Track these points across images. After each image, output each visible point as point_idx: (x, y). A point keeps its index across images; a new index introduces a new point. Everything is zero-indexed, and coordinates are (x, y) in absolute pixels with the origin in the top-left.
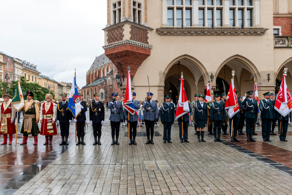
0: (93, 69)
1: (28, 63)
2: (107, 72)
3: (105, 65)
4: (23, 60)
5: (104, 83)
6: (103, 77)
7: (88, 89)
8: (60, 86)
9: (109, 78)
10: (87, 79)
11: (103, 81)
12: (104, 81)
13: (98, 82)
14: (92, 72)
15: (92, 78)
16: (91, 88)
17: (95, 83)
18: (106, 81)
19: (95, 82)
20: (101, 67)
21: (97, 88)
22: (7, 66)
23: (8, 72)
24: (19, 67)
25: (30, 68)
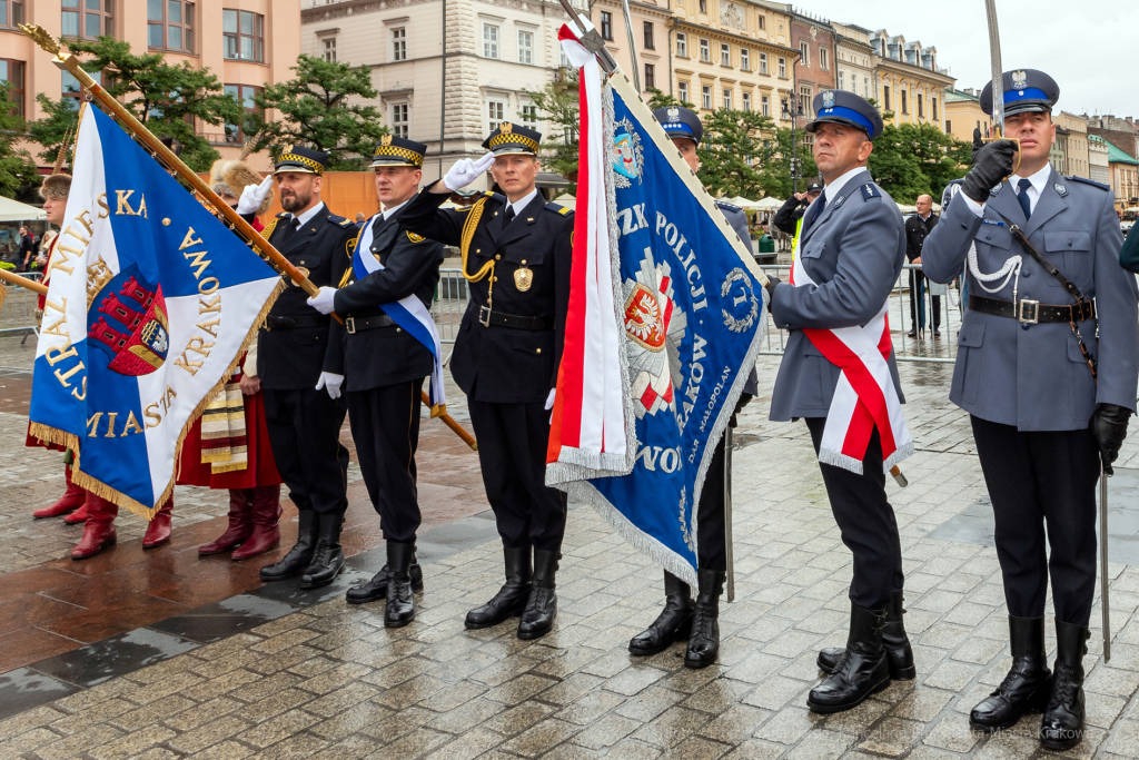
22: (808, 62)
23: (812, 84)
24: (859, 62)
25: (905, 59)
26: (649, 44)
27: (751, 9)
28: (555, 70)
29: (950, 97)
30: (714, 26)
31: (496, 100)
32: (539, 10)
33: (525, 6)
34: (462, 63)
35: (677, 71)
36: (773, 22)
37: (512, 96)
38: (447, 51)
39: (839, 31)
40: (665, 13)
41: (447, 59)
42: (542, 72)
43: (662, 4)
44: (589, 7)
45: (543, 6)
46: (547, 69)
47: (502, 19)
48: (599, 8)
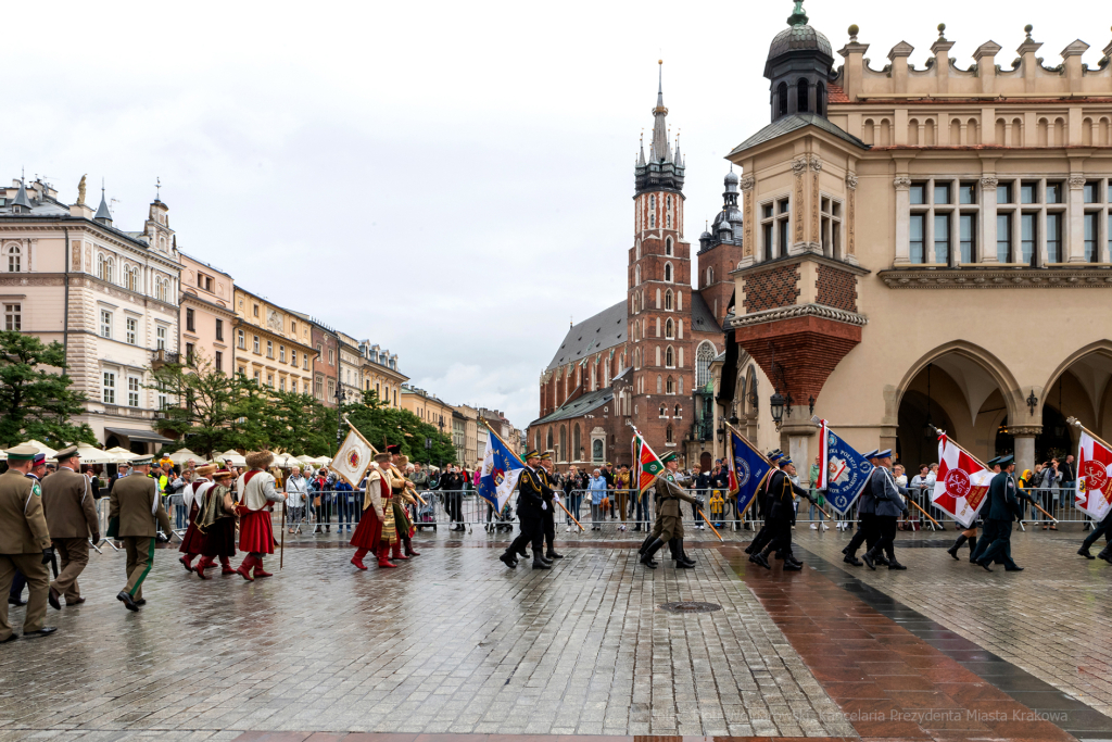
0: (561, 363)
1: (374, 347)
2: (613, 374)
3: (605, 353)
4: (360, 338)
5: (606, 409)
6: (598, 389)
7: (551, 429)
8: (459, 417)
9: (622, 394)
10: (542, 395)
11: (601, 402)
12: (605, 405)
13: (584, 407)
14: (559, 374)
15: (561, 392)
16: (560, 424)
17: (572, 411)
18: (610, 403)
19: (571, 406)
20: (592, 357)
21: (582, 424)
22: (322, 359)
23: (323, 375)
24: (352, 362)
25: (379, 362)
26: (219, 337)
27: (287, 317)
28: (153, 351)
29: (404, 391)
30: (262, 327)
31: (110, 371)
32: (142, 303)
33: (132, 299)
34: (85, 340)
35: (238, 359)
36: (301, 327)
37: (122, 369)
38: (69, 328)
39: (342, 339)
40: (232, 314)
41: (69, 335)
42: (144, 352)
43: (229, 307)
44: (180, 304)
45: (145, 300)
46: (147, 350)
47: (115, 307)
48: (185, 305)
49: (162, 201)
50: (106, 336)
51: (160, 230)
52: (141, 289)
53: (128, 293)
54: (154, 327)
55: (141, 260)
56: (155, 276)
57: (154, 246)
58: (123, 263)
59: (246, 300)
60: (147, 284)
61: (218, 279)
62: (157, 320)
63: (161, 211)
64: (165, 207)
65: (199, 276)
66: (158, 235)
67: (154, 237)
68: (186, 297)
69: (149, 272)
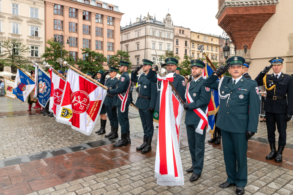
26: (186, 45)
27: (210, 37)
30: (201, 41)
31: (154, 57)
34: (148, 50)
35: (192, 51)
37: (157, 56)
38: (146, 48)
40: (190, 39)
42: (164, 51)
43: (189, 37)
44: (174, 38)
45: (164, 39)
46: (165, 51)
47: (156, 42)
48: (176, 38)
49: (169, 14)
50: (154, 49)
51: (168, 21)
52: (163, 37)
53: (159, 38)
54: (167, 45)
55: (163, 29)
56: (167, 33)
57: (166, 26)
58: (158, 31)
59: (195, 34)
60: (164, 35)
61: (185, 30)
62: (167, 43)
63: (169, 16)
64: (170, 15)
65: (180, 30)
66: (168, 22)
67: (167, 23)
68: (175, 36)
69: (165, 32)
